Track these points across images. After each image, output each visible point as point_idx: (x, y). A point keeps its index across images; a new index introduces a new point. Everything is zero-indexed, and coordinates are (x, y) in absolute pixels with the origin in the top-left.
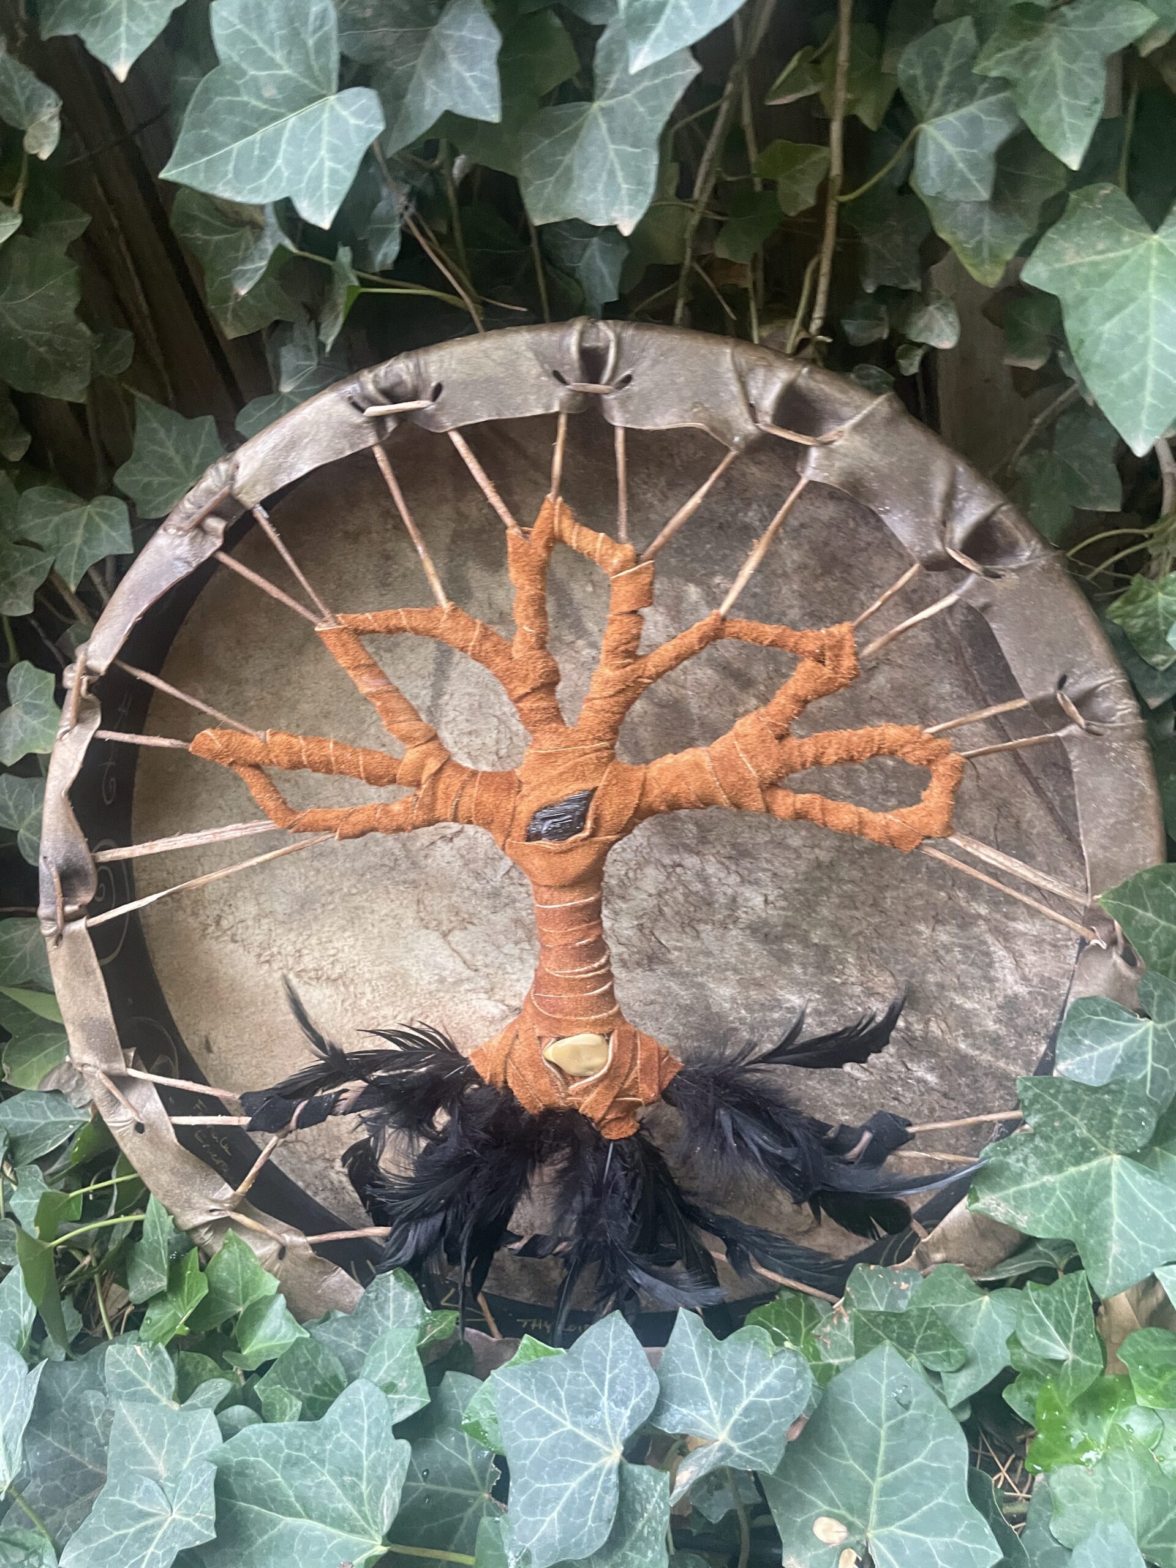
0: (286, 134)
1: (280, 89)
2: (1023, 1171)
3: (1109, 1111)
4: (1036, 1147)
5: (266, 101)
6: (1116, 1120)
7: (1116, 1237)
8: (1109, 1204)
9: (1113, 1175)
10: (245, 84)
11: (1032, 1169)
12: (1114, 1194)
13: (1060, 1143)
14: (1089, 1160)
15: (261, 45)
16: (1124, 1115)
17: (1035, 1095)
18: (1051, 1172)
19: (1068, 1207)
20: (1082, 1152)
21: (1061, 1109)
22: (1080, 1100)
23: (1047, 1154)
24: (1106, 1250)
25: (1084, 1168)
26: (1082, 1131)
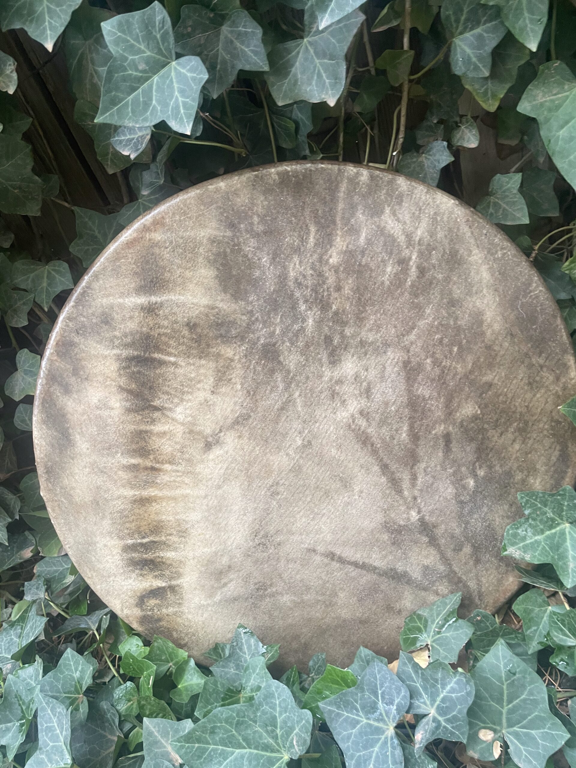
0: (154, 87)
1: (147, 63)
2: (526, 535)
3: (561, 504)
4: (530, 524)
5: (141, 72)
6: (565, 508)
7: (571, 560)
8: (567, 546)
9: (567, 533)
10: (129, 65)
11: (530, 534)
12: (568, 541)
13: (541, 521)
14: (555, 527)
15: (132, 42)
16: (568, 505)
17: (527, 500)
18: (538, 534)
19: (548, 549)
20: (551, 524)
21: (539, 505)
22: (547, 500)
23: (536, 527)
24: (567, 566)
25: (553, 531)
26: (550, 515)
